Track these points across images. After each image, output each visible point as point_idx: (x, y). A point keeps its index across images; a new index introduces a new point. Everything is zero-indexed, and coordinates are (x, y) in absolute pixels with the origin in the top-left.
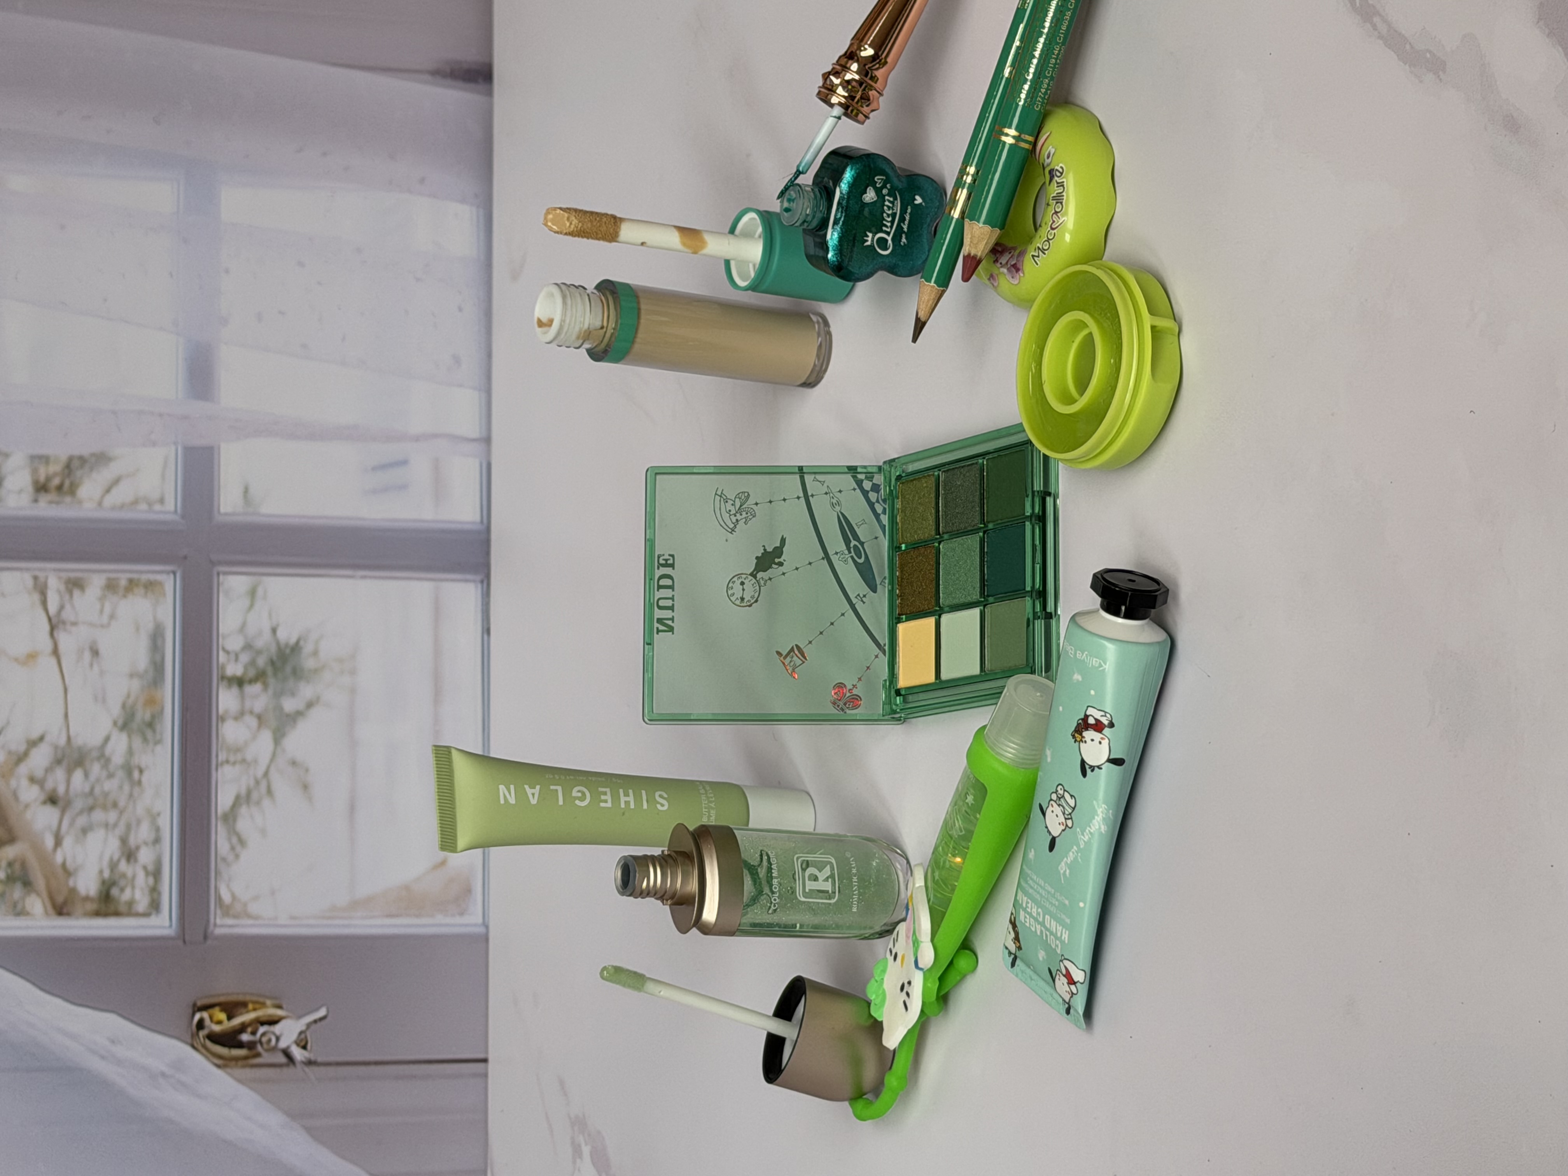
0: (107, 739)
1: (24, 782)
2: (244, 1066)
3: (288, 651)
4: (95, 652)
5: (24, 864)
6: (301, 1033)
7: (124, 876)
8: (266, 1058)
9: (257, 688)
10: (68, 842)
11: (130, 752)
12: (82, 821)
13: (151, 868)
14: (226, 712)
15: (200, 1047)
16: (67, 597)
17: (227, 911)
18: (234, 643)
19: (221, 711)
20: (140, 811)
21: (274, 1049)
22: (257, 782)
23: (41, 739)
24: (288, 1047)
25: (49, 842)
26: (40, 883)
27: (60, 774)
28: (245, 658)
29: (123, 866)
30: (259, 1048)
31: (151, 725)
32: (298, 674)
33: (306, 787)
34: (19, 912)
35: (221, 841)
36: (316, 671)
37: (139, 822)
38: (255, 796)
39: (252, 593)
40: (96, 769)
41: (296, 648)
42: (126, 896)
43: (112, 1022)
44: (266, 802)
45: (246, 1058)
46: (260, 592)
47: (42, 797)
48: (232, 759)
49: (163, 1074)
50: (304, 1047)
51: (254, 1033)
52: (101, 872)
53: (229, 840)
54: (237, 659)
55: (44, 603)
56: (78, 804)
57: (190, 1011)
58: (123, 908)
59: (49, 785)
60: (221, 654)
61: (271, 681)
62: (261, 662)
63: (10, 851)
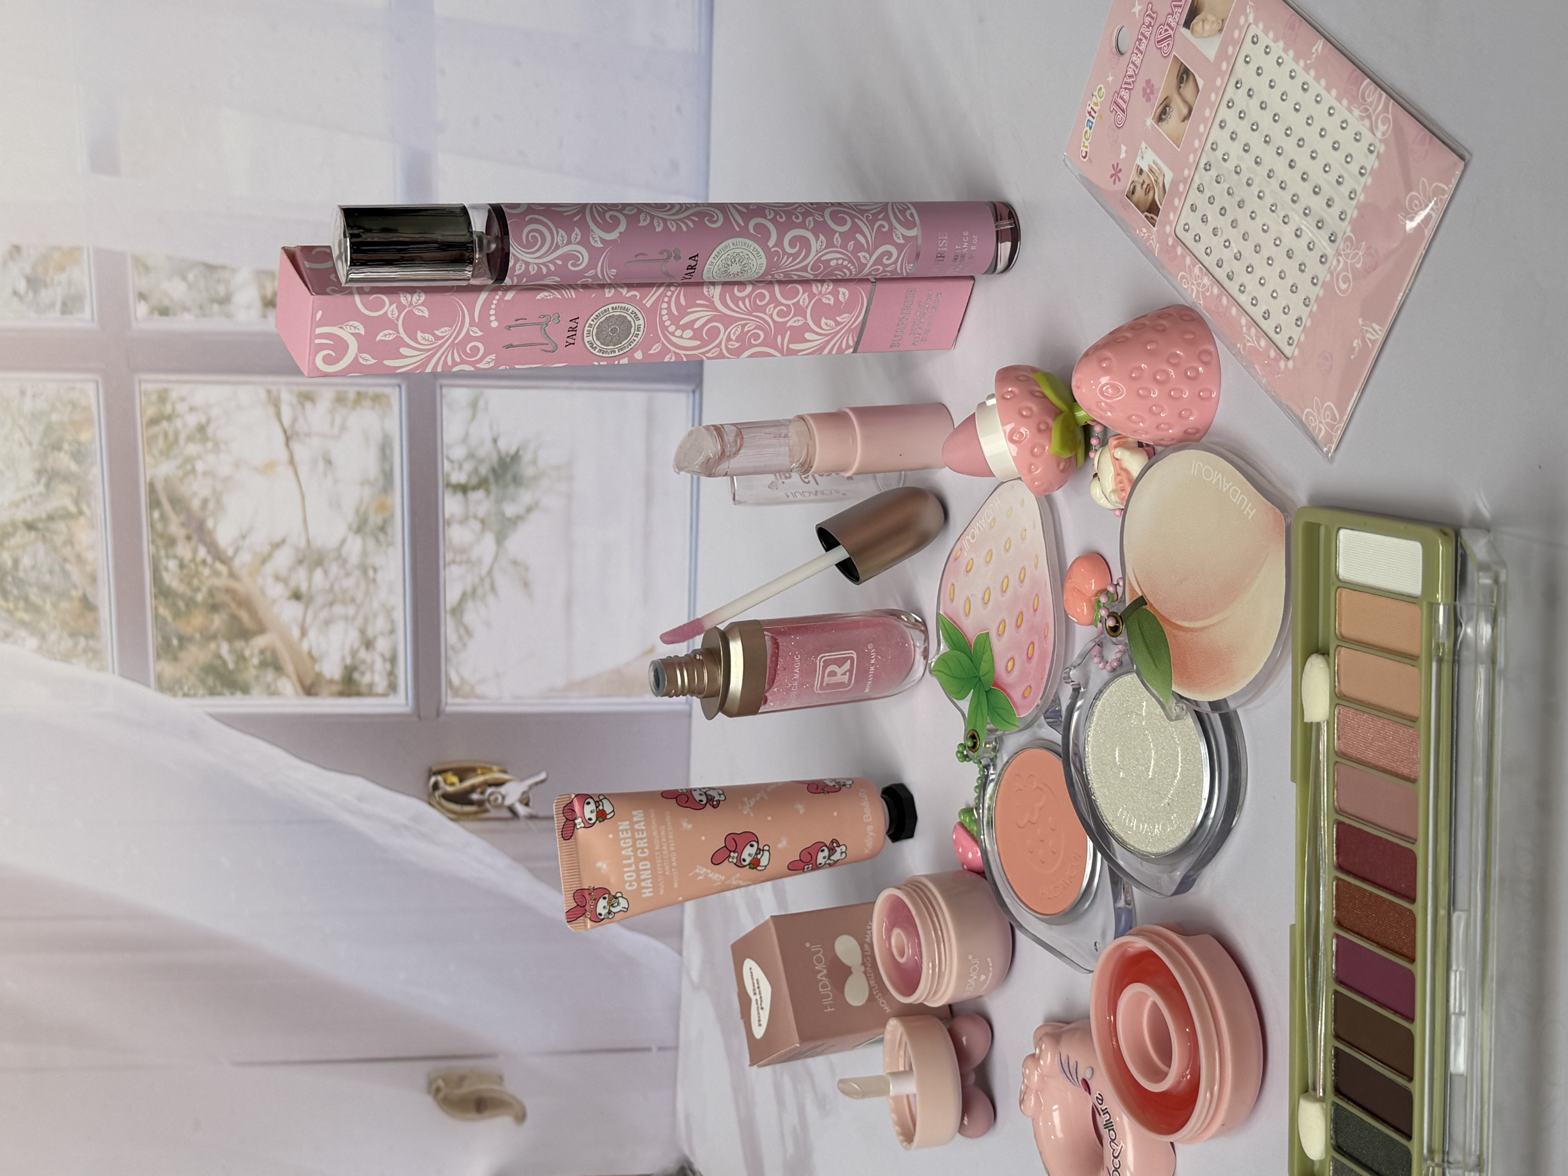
0: (343, 542)
1: (270, 581)
2: (474, 820)
3: (508, 460)
4: (329, 462)
5: (274, 652)
6: (524, 793)
7: (363, 662)
8: (493, 813)
9: (479, 494)
10: (312, 634)
11: (365, 553)
12: (324, 614)
13: (388, 655)
14: (452, 516)
15: (436, 805)
16: (299, 408)
17: (456, 692)
18: (458, 452)
19: (447, 516)
20: (376, 604)
21: (500, 806)
22: (482, 580)
23: (283, 541)
24: (513, 804)
25: (296, 632)
26: (290, 668)
27: (301, 573)
28: (468, 466)
29: (363, 654)
30: (488, 806)
31: (383, 529)
32: (517, 481)
33: (526, 584)
34: (273, 692)
35: (449, 631)
36: (536, 478)
37: (375, 615)
38: (480, 591)
39: (474, 405)
40: (335, 569)
41: (515, 457)
42: (366, 679)
43: (358, 785)
44: (491, 599)
45: (476, 813)
46: (481, 403)
47: (287, 593)
48: (458, 558)
49: (405, 827)
50: (527, 805)
51: (482, 793)
52: (343, 658)
53: (458, 631)
54: (460, 467)
56: (320, 600)
57: (426, 775)
58: (364, 689)
59: (293, 583)
60: (446, 463)
61: (493, 488)
62: (484, 470)
63: (260, 642)
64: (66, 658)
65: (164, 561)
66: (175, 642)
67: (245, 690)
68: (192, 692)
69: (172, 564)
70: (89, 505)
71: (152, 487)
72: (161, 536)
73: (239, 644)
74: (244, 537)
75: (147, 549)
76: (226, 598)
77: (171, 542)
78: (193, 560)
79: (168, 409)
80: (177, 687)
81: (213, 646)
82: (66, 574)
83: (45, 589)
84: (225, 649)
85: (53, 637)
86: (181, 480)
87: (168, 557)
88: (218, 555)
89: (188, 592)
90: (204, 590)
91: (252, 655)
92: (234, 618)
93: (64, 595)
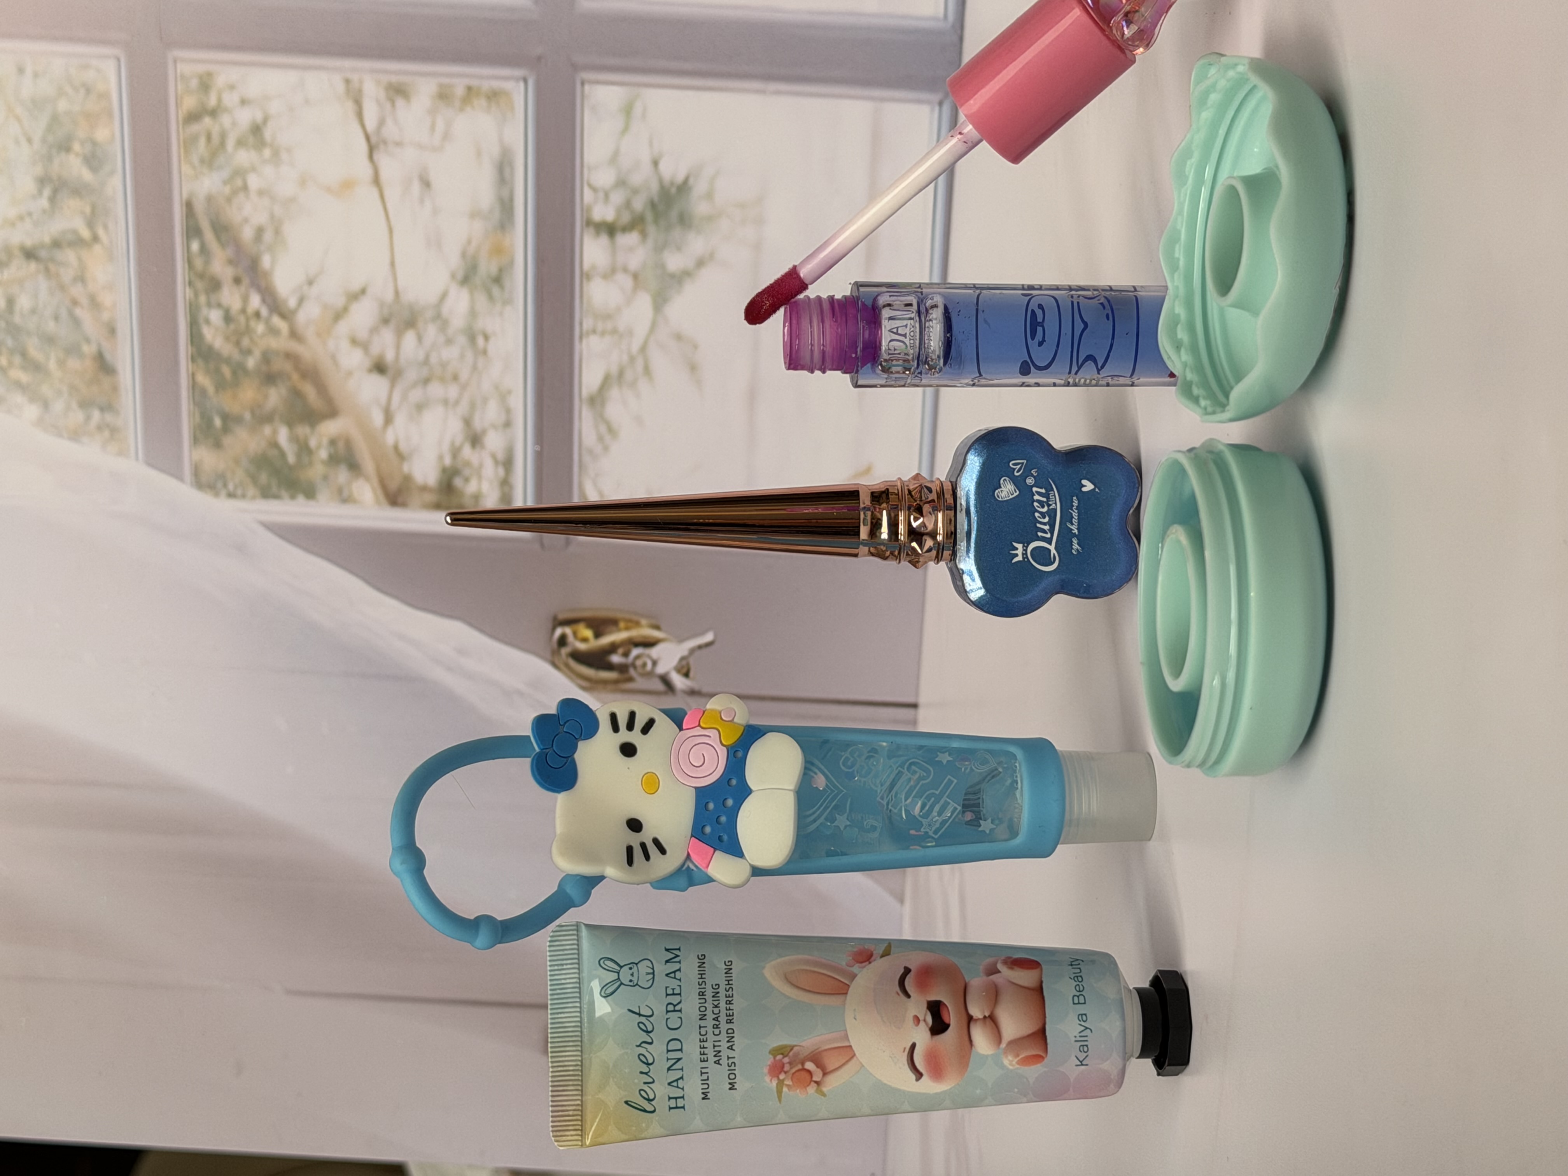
0: (444, 296)
1: (345, 345)
2: (614, 691)
3: (673, 190)
4: (426, 184)
5: (348, 444)
6: (683, 659)
7: (468, 464)
8: (640, 683)
9: (632, 238)
10: (400, 420)
11: (473, 313)
12: (416, 395)
13: (500, 456)
14: (594, 267)
15: (562, 666)
16: (388, 105)
18: (604, 178)
19: (586, 267)
20: (486, 385)
21: (650, 674)
22: (632, 359)
23: (363, 291)
24: (667, 674)
25: (378, 419)
26: (369, 466)
27: (387, 337)
28: (617, 198)
29: (467, 452)
30: (632, 672)
31: (498, 280)
32: (685, 221)
33: (693, 368)
34: (345, 498)
35: (586, 428)
36: (710, 219)
37: (485, 400)
38: (629, 375)
39: (628, 110)
40: (431, 332)
41: (684, 188)
42: (471, 488)
43: (458, 631)
44: (643, 384)
45: (616, 682)
46: (638, 109)
47: (368, 363)
48: (600, 326)
49: (520, 693)
50: (687, 675)
51: (626, 654)
52: (441, 458)
53: (597, 428)
54: (607, 198)
55: (360, 115)
56: (412, 375)
57: (550, 625)
58: (467, 502)
59: (375, 350)
60: (586, 190)
61: (651, 229)
62: (639, 205)
63: (330, 428)
64: (75, 435)
65: (205, 311)
66: (218, 422)
67: (310, 493)
68: (239, 492)
69: (215, 316)
70: (106, 227)
71: (189, 206)
72: (201, 276)
73: (302, 430)
74: (310, 283)
75: (182, 293)
76: (288, 367)
77: (215, 285)
78: (243, 311)
79: (212, 102)
80: (219, 485)
81: (267, 430)
82: (76, 322)
83: (49, 340)
84: (283, 435)
85: (58, 406)
86: (229, 200)
87: (209, 305)
88: (275, 304)
89: (236, 356)
90: (257, 353)
91: (319, 447)
92: (297, 394)
93: (73, 350)
